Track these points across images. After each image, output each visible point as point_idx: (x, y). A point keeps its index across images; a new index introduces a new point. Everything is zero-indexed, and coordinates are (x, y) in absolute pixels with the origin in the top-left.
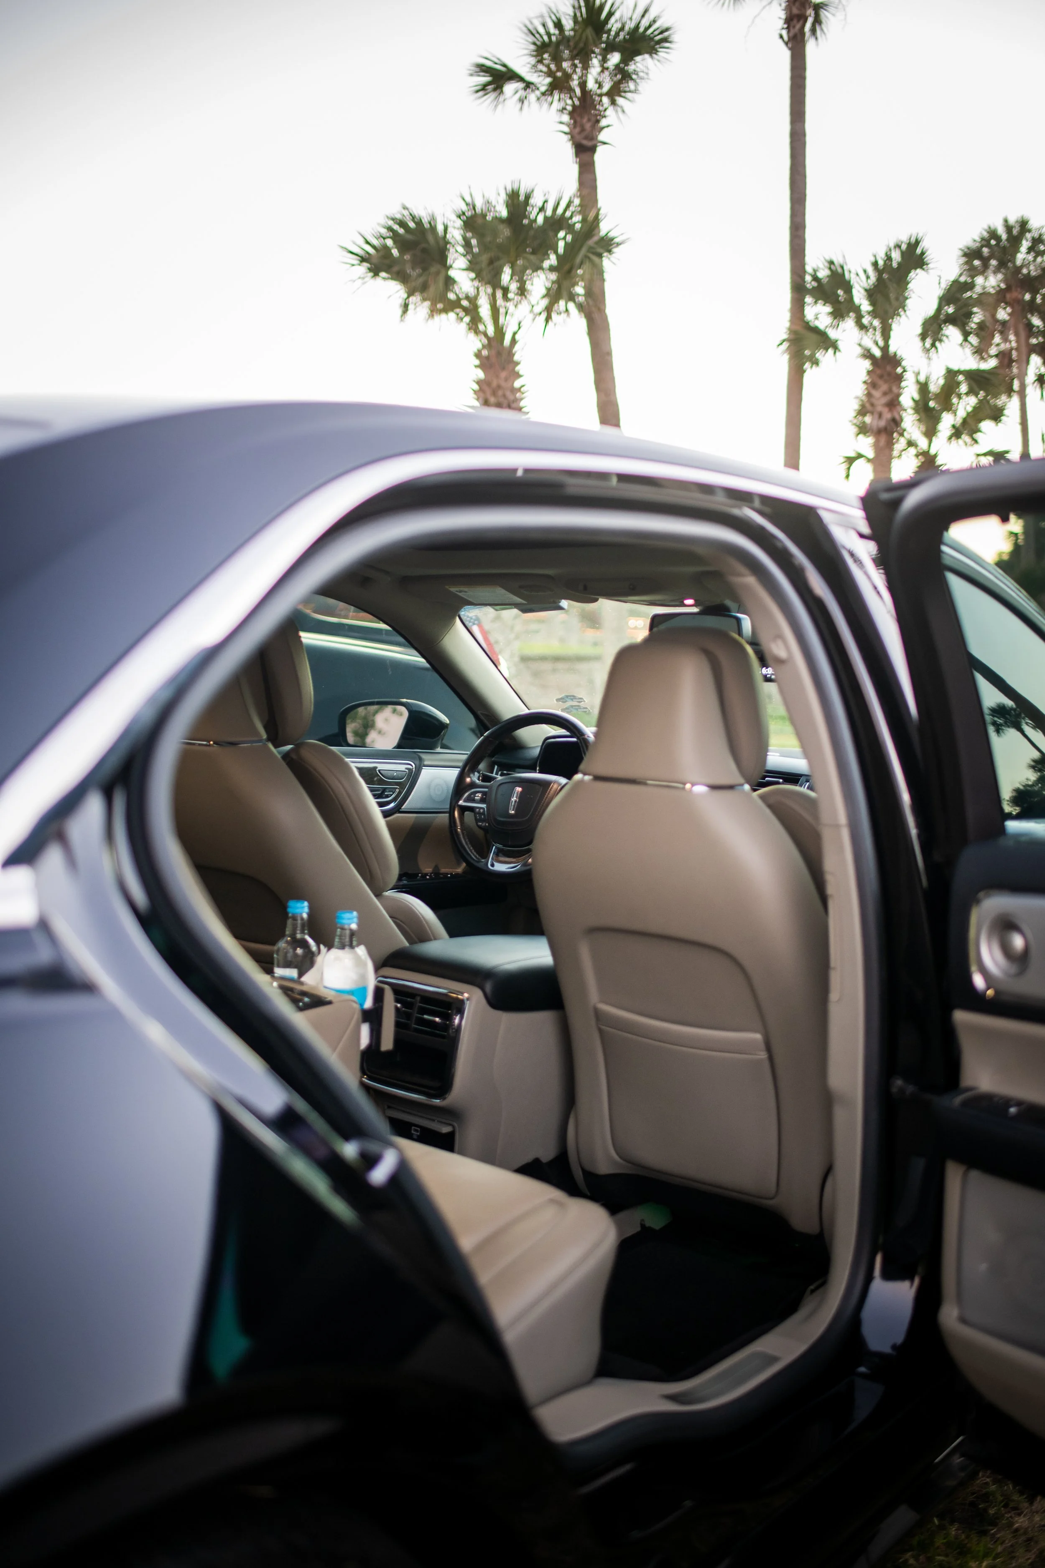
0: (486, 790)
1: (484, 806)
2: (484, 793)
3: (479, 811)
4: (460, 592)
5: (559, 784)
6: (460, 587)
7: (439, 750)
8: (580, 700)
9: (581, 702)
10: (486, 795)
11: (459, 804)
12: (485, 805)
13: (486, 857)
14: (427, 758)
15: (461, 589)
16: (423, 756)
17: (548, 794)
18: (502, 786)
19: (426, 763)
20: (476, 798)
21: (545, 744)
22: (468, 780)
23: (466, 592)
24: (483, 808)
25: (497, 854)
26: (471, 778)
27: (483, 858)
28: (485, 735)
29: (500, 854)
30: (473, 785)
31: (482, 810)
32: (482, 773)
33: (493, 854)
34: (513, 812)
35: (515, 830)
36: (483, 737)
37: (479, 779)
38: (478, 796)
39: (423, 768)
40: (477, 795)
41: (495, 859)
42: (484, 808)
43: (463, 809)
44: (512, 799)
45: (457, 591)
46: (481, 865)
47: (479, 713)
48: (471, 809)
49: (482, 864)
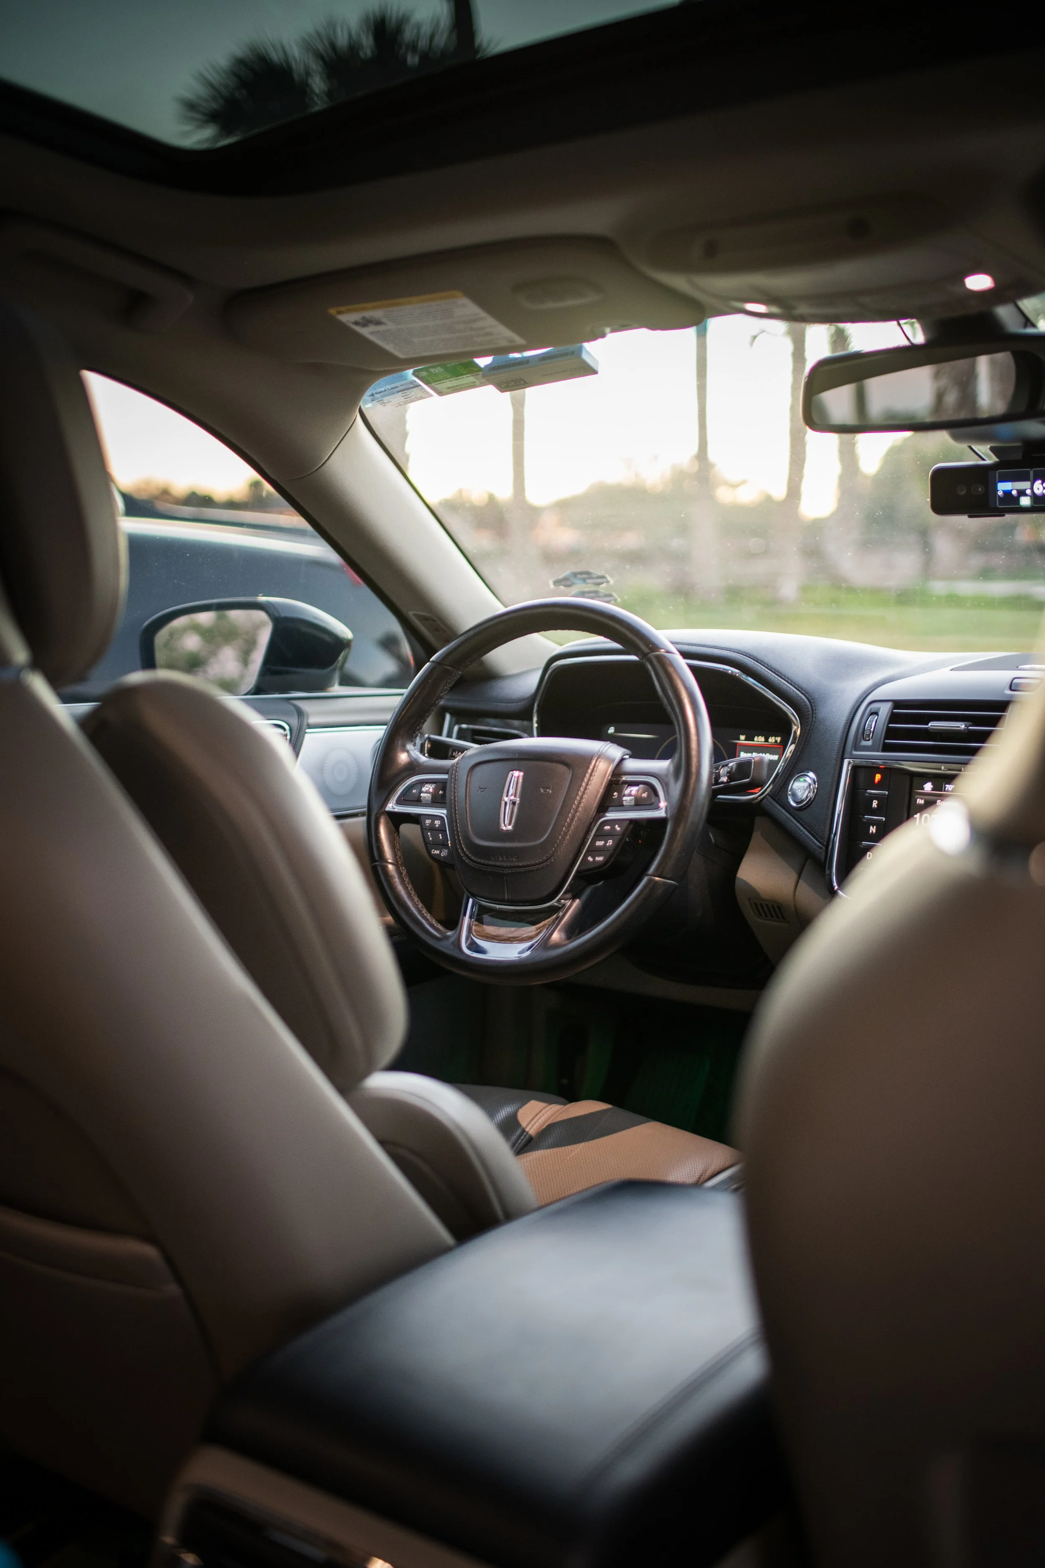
0: (445, 776)
1: (442, 812)
2: (442, 785)
3: (433, 823)
4: (366, 323)
5: (610, 760)
6: (364, 309)
7: (336, 689)
8: (599, 581)
9: (602, 583)
10: (444, 789)
11: (387, 809)
12: (445, 811)
13: (452, 923)
14: (315, 711)
15: (368, 314)
16: (304, 706)
17: (587, 784)
18: (479, 769)
19: (312, 720)
20: (422, 795)
21: (549, 672)
22: (403, 757)
23: (378, 323)
24: (441, 818)
25: (479, 918)
26: (408, 752)
27: (451, 929)
28: (431, 660)
29: (486, 917)
30: (413, 768)
31: (437, 823)
32: (429, 738)
33: (471, 917)
34: (510, 828)
35: (519, 867)
36: (428, 664)
37: (422, 751)
38: (427, 792)
39: (308, 730)
40: (424, 789)
41: (476, 931)
42: (443, 818)
43: (397, 820)
44: (506, 799)
45: (356, 323)
46: (445, 947)
47: (411, 614)
48: (415, 819)
49: (445, 943)
